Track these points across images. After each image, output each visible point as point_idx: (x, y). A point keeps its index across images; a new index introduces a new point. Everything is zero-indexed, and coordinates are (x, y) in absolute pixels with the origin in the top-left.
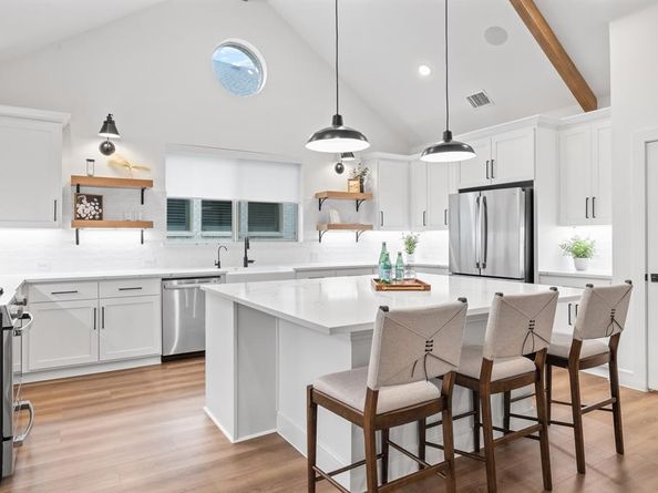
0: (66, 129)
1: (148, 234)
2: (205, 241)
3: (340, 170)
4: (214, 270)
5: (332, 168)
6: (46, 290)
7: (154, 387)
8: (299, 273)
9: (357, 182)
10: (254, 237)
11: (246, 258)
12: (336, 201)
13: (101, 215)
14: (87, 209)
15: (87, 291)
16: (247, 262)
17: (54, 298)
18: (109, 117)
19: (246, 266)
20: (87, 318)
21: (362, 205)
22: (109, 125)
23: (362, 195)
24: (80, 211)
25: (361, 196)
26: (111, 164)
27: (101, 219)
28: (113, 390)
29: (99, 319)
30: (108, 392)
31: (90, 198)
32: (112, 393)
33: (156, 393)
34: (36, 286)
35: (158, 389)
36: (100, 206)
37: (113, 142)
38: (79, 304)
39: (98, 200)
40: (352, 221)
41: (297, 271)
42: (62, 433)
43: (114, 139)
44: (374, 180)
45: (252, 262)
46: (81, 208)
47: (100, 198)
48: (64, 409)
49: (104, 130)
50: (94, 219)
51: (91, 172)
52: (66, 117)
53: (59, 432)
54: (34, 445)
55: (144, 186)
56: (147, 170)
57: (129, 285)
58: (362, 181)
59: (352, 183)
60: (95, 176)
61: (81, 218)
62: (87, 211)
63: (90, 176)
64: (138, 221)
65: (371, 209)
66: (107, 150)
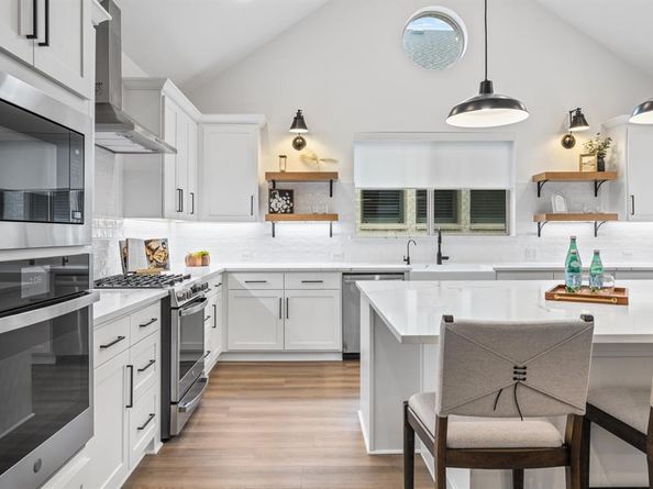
0: (264, 129)
1: (336, 227)
2: (418, 234)
3: (568, 144)
4: (403, 266)
5: (558, 141)
6: (241, 278)
7: (324, 382)
8: (500, 274)
9: (593, 159)
10: (448, 230)
11: (439, 254)
12: (562, 184)
13: (291, 208)
14: (280, 203)
15: (275, 282)
16: (440, 259)
17: (247, 286)
18: (299, 113)
19: (439, 262)
20: (273, 307)
21: (604, 187)
22: (299, 121)
23: (602, 175)
24: (273, 205)
25: (600, 176)
26: (303, 158)
27: (292, 212)
28: (288, 379)
29: (284, 309)
30: (283, 380)
31: (282, 193)
32: (287, 382)
33: (324, 388)
34: (234, 275)
35: (327, 385)
36: (292, 201)
37: (304, 137)
38: (266, 293)
39: (289, 194)
40: (586, 210)
41: (498, 271)
42: (231, 409)
43: (305, 134)
44: (621, 153)
45: (447, 258)
46: (274, 202)
47: (291, 193)
48: (244, 389)
49: (294, 126)
50: (286, 212)
51: (283, 168)
52: (261, 119)
53: (228, 408)
54: (207, 415)
55: (331, 179)
56: (335, 161)
57: (312, 278)
58: (601, 157)
59: (585, 160)
60: (287, 171)
61: (274, 212)
62: (280, 205)
63: (283, 172)
64: (325, 214)
65: (617, 192)
66: (299, 145)
